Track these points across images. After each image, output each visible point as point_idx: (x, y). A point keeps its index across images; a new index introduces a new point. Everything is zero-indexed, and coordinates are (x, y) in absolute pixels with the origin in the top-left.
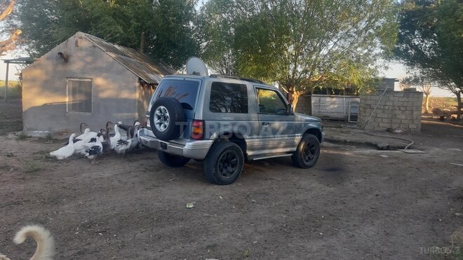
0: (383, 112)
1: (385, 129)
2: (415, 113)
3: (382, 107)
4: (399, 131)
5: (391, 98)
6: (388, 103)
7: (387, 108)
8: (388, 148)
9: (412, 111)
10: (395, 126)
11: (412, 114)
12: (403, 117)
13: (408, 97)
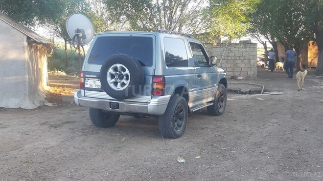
0: (227, 62)
1: (230, 77)
2: (252, 61)
3: (226, 58)
4: (241, 78)
5: (233, 49)
6: (230, 54)
7: (229, 58)
8: (250, 93)
9: (249, 60)
10: (237, 74)
11: (250, 62)
12: (243, 65)
13: (245, 48)
